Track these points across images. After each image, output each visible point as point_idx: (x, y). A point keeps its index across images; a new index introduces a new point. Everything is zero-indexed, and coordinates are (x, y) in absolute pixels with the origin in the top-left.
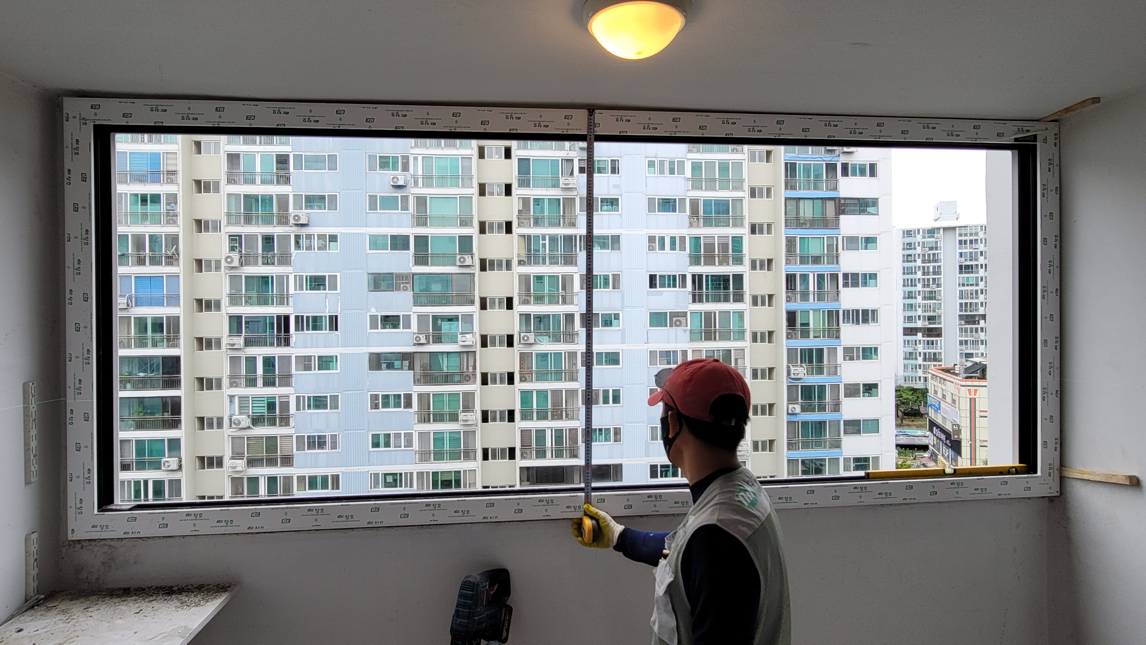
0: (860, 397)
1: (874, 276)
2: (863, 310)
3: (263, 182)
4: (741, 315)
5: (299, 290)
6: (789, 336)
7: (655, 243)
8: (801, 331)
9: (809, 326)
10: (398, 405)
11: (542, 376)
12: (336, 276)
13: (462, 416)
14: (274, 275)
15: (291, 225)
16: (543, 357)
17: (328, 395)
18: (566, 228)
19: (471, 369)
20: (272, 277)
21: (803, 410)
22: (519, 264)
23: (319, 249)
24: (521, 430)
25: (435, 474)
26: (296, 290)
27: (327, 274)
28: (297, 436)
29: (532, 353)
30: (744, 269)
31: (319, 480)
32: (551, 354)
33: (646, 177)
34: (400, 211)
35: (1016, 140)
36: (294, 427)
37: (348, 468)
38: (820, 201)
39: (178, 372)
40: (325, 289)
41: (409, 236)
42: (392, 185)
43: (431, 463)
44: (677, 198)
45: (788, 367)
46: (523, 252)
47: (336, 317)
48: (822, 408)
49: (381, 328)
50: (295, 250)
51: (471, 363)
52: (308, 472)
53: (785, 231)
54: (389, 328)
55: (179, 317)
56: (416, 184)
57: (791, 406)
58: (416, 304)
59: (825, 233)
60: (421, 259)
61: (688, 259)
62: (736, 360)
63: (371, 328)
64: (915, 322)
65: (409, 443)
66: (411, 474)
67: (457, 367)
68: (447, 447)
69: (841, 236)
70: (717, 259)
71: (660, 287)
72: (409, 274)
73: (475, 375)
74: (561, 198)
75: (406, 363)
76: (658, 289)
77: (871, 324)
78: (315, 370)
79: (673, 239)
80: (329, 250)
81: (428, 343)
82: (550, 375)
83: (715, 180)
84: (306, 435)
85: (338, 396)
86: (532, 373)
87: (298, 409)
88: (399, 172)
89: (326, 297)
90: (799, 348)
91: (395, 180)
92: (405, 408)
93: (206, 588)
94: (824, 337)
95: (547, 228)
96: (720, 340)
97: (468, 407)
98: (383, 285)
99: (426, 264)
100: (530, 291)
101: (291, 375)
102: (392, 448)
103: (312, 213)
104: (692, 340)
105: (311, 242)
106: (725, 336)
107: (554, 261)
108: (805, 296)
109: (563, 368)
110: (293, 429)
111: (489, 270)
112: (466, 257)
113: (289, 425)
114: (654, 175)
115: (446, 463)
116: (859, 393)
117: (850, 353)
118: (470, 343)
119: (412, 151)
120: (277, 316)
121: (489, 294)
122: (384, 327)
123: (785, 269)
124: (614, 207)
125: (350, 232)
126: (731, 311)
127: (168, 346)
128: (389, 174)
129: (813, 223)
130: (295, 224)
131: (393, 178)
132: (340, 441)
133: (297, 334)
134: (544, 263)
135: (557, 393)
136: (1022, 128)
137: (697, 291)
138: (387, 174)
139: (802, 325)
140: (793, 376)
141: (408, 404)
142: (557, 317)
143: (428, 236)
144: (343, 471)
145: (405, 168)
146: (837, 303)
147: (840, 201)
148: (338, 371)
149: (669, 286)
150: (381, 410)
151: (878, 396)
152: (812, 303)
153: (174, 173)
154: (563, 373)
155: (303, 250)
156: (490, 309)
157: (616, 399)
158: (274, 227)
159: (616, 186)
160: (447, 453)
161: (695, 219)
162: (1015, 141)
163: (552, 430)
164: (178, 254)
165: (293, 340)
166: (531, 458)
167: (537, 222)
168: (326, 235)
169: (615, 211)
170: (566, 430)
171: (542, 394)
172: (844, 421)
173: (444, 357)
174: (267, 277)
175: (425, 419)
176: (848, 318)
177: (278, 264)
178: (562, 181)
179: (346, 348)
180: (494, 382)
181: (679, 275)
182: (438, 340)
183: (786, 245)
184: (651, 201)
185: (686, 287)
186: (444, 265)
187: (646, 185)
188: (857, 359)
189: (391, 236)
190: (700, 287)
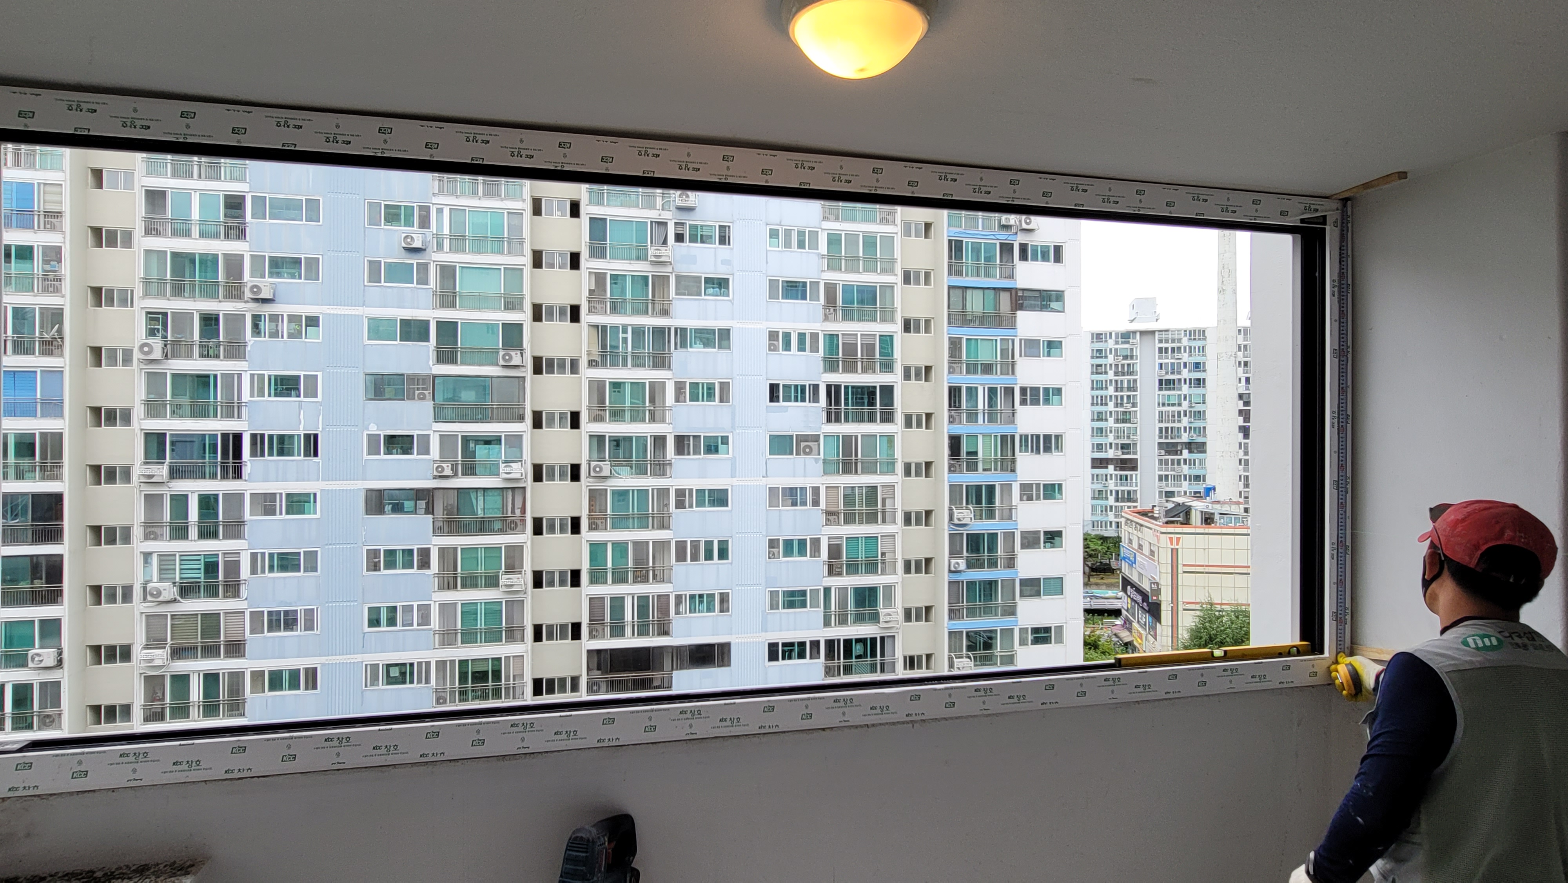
0: (1040, 548)
1: (1058, 391)
2: (1045, 436)
3: (202, 235)
4: (890, 439)
5: (258, 396)
6: (952, 469)
7: (778, 340)
8: (967, 462)
9: (977, 456)
10: (408, 565)
11: (620, 522)
12: (317, 375)
13: (503, 580)
14: (219, 373)
15: (246, 299)
16: (621, 495)
17: (302, 551)
18: (656, 316)
19: (518, 512)
20: (215, 376)
21: (970, 565)
22: (589, 365)
23: (290, 336)
24: (590, 599)
25: (463, 663)
26: (252, 395)
27: (302, 374)
28: (251, 612)
29: (606, 490)
30: (894, 378)
31: (286, 677)
32: (633, 491)
33: (767, 251)
34: (415, 285)
35: (1303, 221)
36: (246, 599)
37: (330, 658)
38: (992, 292)
39: (59, 516)
40: (299, 396)
41: (429, 321)
42: (404, 248)
43: (458, 648)
44: (808, 281)
45: (951, 510)
46: (596, 349)
47: (316, 436)
48: (993, 564)
49: (385, 454)
50: (252, 337)
51: (518, 504)
52: (268, 665)
53: (948, 330)
54: (397, 454)
55: (61, 434)
56: (440, 247)
57: (953, 561)
58: (438, 419)
59: (997, 334)
60: (446, 355)
61: (822, 363)
62: (884, 500)
63: (369, 454)
64: (1106, 452)
65: (425, 619)
66: (428, 664)
67: (498, 509)
68: (481, 624)
69: (1019, 338)
70: (859, 364)
71: (783, 401)
72: (428, 376)
73: (523, 521)
74: (650, 275)
75: (422, 504)
76: (782, 403)
77: (1055, 453)
78: (281, 514)
79: (802, 336)
80: (306, 338)
81: (456, 475)
82: (631, 520)
83: (857, 258)
84: (266, 610)
85: (317, 552)
86: (606, 518)
87: (254, 571)
88: (415, 228)
89: (300, 407)
90: (965, 484)
91: (409, 240)
92: (418, 569)
93: (152, 870)
94: (996, 470)
95: (630, 316)
96: (862, 473)
97: (513, 567)
98: (389, 391)
99: (453, 361)
100: (605, 404)
101: (244, 522)
102: (398, 628)
103: (279, 283)
104: (826, 473)
105: (277, 326)
106: (870, 468)
107: (638, 362)
108: (972, 416)
109: (650, 511)
110: (246, 601)
111: (546, 373)
112: (513, 353)
113: (239, 596)
114: (777, 249)
115: (480, 646)
116: (1039, 543)
117: (1028, 492)
118: (518, 476)
119: (435, 200)
120: (223, 435)
121: (544, 407)
122: (389, 452)
123: (948, 379)
124: (723, 290)
125: (339, 313)
126: (878, 435)
127: (43, 478)
128: (399, 231)
129: (983, 320)
130: (252, 299)
131: (406, 237)
132: (319, 618)
133: (254, 460)
134: (625, 364)
135: (641, 546)
136: (1310, 207)
137: (833, 407)
138: (397, 230)
139: (968, 453)
140: (956, 522)
141: (425, 564)
142: (641, 440)
143: (457, 323)
144: (324, 661)
145: (425, 223)
146: (1012, 426)
147: (1017, 293)
148: (318, 516)
149: (796, 400)
150: (384, 572)
151: (1062, 547)
152: (981, 425)
153: (58, 215)
154: (650, 518)
155: (265, 337)
156: (546, 427)
157: (723, 554)
158: (220, 302)
159: (726, 262)
160: (481, 633)
161: (832, 310)
162: (1301, 223)
163: (633, 597)
164: (62, 338)
165: (246, 470)
166: (603, 637)
167: (616, 309)
168: (302, 316)
169: (723, 296)
170: (653, 596)
171: (620, 547)
172: (1021, 580)
173: (479, 495)
174: (208, 376)
175: (449, 584)
176: (1027, 446)
177: (225, 357)
178: (651, 251)
179: (330, 482)
180: (552, 529)
181: (810, 385)
182: (470, 470)
183: (949, 348)
184: (773, 283)
185: (818, 402)
186: (480, 365)
187: (767, 263)
188: (1036, 500)
189: (401, 320)
190: (838, 403)
